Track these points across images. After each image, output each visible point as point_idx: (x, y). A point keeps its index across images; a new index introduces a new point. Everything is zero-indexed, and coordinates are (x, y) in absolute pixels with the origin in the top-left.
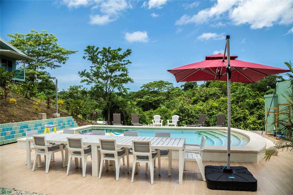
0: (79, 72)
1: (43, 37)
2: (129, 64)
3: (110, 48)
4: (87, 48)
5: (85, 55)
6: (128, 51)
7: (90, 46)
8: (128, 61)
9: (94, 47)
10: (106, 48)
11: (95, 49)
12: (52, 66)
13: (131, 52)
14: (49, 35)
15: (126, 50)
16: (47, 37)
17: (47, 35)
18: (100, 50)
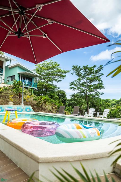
0: (70, 83)
1: (51, 64)
2: (102, 76)
3: (87, 66)
4: (73, 68)
5: (73, 72)
6: (101, 66)
7: (75, 66)
8: (102, 74)
9: (77, 66)
10: (85, 66)
11: (78, 67)
12: (57, 81)
13: (103, 67)
14: (54, 63)
15: (99, 66)
16: (53, 64)
17: (52, 63)
18: (81, 68)
